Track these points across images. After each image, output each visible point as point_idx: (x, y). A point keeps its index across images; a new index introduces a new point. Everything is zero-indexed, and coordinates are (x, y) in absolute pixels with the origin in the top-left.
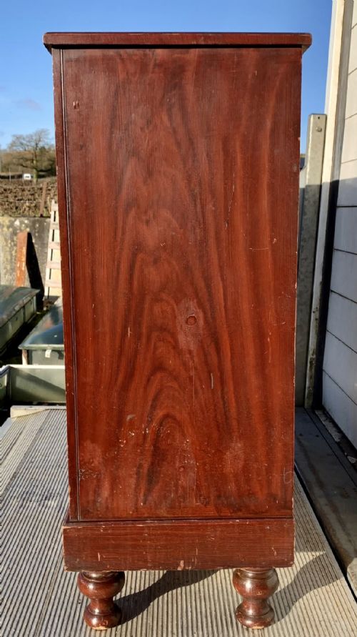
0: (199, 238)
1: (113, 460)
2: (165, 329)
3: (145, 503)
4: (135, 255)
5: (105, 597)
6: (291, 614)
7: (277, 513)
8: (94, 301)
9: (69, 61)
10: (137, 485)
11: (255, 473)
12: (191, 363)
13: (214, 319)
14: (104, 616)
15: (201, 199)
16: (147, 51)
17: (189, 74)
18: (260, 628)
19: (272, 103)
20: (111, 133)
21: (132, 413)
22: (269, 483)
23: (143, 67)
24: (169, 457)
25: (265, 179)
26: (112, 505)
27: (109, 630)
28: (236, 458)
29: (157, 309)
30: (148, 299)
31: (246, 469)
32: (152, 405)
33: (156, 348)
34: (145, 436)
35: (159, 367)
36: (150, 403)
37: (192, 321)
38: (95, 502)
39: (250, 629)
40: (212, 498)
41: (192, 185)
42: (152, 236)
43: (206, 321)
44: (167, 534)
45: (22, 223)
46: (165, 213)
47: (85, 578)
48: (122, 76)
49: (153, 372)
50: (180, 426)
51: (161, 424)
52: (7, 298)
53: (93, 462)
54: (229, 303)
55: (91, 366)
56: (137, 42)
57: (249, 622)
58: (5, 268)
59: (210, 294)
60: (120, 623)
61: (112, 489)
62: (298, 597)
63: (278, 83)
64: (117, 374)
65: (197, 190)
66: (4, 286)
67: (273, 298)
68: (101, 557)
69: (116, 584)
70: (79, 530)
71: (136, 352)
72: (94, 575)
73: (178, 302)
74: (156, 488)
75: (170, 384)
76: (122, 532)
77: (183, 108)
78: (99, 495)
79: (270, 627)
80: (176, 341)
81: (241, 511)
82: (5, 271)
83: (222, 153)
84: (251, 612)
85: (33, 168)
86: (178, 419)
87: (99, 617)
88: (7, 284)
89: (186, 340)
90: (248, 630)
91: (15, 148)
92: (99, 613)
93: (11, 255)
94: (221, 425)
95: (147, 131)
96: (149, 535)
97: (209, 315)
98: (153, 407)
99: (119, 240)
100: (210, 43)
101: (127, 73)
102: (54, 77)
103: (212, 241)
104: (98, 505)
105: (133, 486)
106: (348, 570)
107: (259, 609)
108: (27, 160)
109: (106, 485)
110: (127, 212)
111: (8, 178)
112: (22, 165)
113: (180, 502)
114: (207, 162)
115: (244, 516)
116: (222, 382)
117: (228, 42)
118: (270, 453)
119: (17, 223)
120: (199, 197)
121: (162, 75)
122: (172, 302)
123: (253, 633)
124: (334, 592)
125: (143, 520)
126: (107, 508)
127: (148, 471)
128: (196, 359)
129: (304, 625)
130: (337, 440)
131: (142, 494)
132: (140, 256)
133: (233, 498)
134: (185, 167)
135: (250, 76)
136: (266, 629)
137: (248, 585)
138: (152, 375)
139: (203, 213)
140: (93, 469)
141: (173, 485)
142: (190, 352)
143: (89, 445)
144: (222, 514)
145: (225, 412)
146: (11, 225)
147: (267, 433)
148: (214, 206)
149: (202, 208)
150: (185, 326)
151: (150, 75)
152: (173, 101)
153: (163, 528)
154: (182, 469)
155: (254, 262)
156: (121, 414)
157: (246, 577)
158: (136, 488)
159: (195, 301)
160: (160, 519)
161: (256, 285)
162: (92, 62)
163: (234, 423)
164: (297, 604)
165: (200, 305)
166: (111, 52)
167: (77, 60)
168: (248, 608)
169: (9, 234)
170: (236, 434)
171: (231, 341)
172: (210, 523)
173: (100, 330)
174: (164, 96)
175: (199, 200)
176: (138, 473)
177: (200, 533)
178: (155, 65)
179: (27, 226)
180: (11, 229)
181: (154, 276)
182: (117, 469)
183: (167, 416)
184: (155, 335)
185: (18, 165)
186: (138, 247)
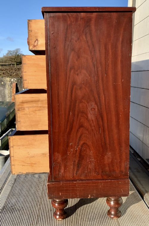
0: (96, 80)
1: (65, 159)
2: (83, 113)
3: (76, 174)
4: (73, 86)
5: (62, 208)
6: (126, 213)
7: (123, 177)
8: (58, 102)
9: (50, 17)
10: (74, 168)
11: (115, 163)
12: (93, 124)
13: (101, 108)
14: (61, 215)
15: (97, 66)
16: (78, 13)
17: (93, 22)
18: (116, 218)
19: (122, 32)
20: (65, 43)
21: (72, 142)
22: (120, 166)
23: (77, 19)
24: (85, 158)
25: (119, 58)
26: (65, 175)
27: (63, 220)
28: (108, 158)
29: (81, 105)
30: (78, 102)
31: (112, 162)
32: (79, 139)
33: (80, 119)
34: (76, 151)
35: (81, 126)
36: (78, 139)
37: (93, 109)
38: (58, 174)
39: (113, 219)
40: (100, 172)
41: (94, 61)
42: (79, 79)
43: (98, 110)
44: (84, 185)
45: (14, 80)
46: (84, 71)
47: (54, 202)
48: (69, 22)
49: (79, 128)
50: (89, 147)
51: (82, 146)
52: (9, 106)
53: (58, 160)
54: (106, 103)
55: (57, 126)
56: (75, 10)
57: (112, 216)
58: (8, 96)
59: (100, 100)
60: (67, 217)
61: (65, 169)
62: (128, 207)
63: (124, 25)
64: (67, 129)
65: (95, 63)
66: (8, 102)
67: (122, 100)
68: (61, 194)
69: (65, 204)
70: (53, 184)
71: (73, 120)
72: (58, 201)
73: (88, 103)
74: (80, 169)
75: (85, 132)
76: (69, 185)
77: (91, 34)
78: (60, 172)
79: (120, 218)
80: (87, 117)
81: (110, 176)
82: (8, 97)
83: (104, 50)
84: (113, 213)
85: (15, 62)
86: (88, 144)
87: (59, 216)
88: (9, 101)
89: (91, 116)
90: (112, 219)
91: (8, 55)
92: (59, 214)
93: (10, 91)
94: (103, 147)
95: (78, 42)
96: (78, 186)
97: (99, 107)
98: (79, 140)
99: (67, 81)
100: (100, 10)
101: (71, 22)
102: (45, 23)
103: (100, 81)
104: (60, 175)
105: (72, 169)
106: (144, 197)
107: (116, 211)
108: (13, 59)
109: (63, 168)
110: (70, 71)
111: (6, 65)
112: (11, 61)
113: (89, 174)
114: (99, 53)
115: (112, 179)
116: (104, 131)
117: (107, 10)
118: (121, 156)
119: (12, 80)
120: (96, 65)
121: (83, 22)
122: (86, 102)
123: (114, 220)
124: (140, 205)
125: (76, 180)
126: (63, 176)
127: (78, 163)
128: (94, 123)
129: (132, 217)
130: (132, 152)
131: (75, 171)
132: (75, 86)
133: (107, 173)
134: (91, 54)
135: (114, 22)
136: (118, 219)
137: (112, 203)
138: (79, 129)
139: (97, 71)
140: (58, 163)
141: (86, 168)
142: (92, 121)
143: (56, 154)
144: (104, 178)
145: (105, 142)
146: (10, 81)
147: (120, 149)
148: (101, 68)
149: (97, 69)
150: (90, 111)
151: (79, 22)
152: (87, 31)
153: (83, 183)
154: (90, 162)
155: (115, 88)
156: (68, 143)
157: (111, 200)
158: (73, 169)
159: (94, 102)
160: (82, 180)
161: (116, 96)
162: (59, 18)
163: (108, 145)
164: (128, 209)
165: (96, 104)
166: (65, 14)
167: (53, 17)
168: (112, 211)
169: (9, 84)
170: (109, 149)
171: (107, 116)
172: (99, 181)
173: (61, 113)
174: (84, 30)
175: (96, 66)
176: (74, 164)
177: (96, 185)
178: (81, 18)
179: (16, 81)
180: (10, 82)
181: (80, 93)
182: (67, 162)
183: (84, 143)
184: (80, 114)
185: (10, 61)
186: (74, 83)
